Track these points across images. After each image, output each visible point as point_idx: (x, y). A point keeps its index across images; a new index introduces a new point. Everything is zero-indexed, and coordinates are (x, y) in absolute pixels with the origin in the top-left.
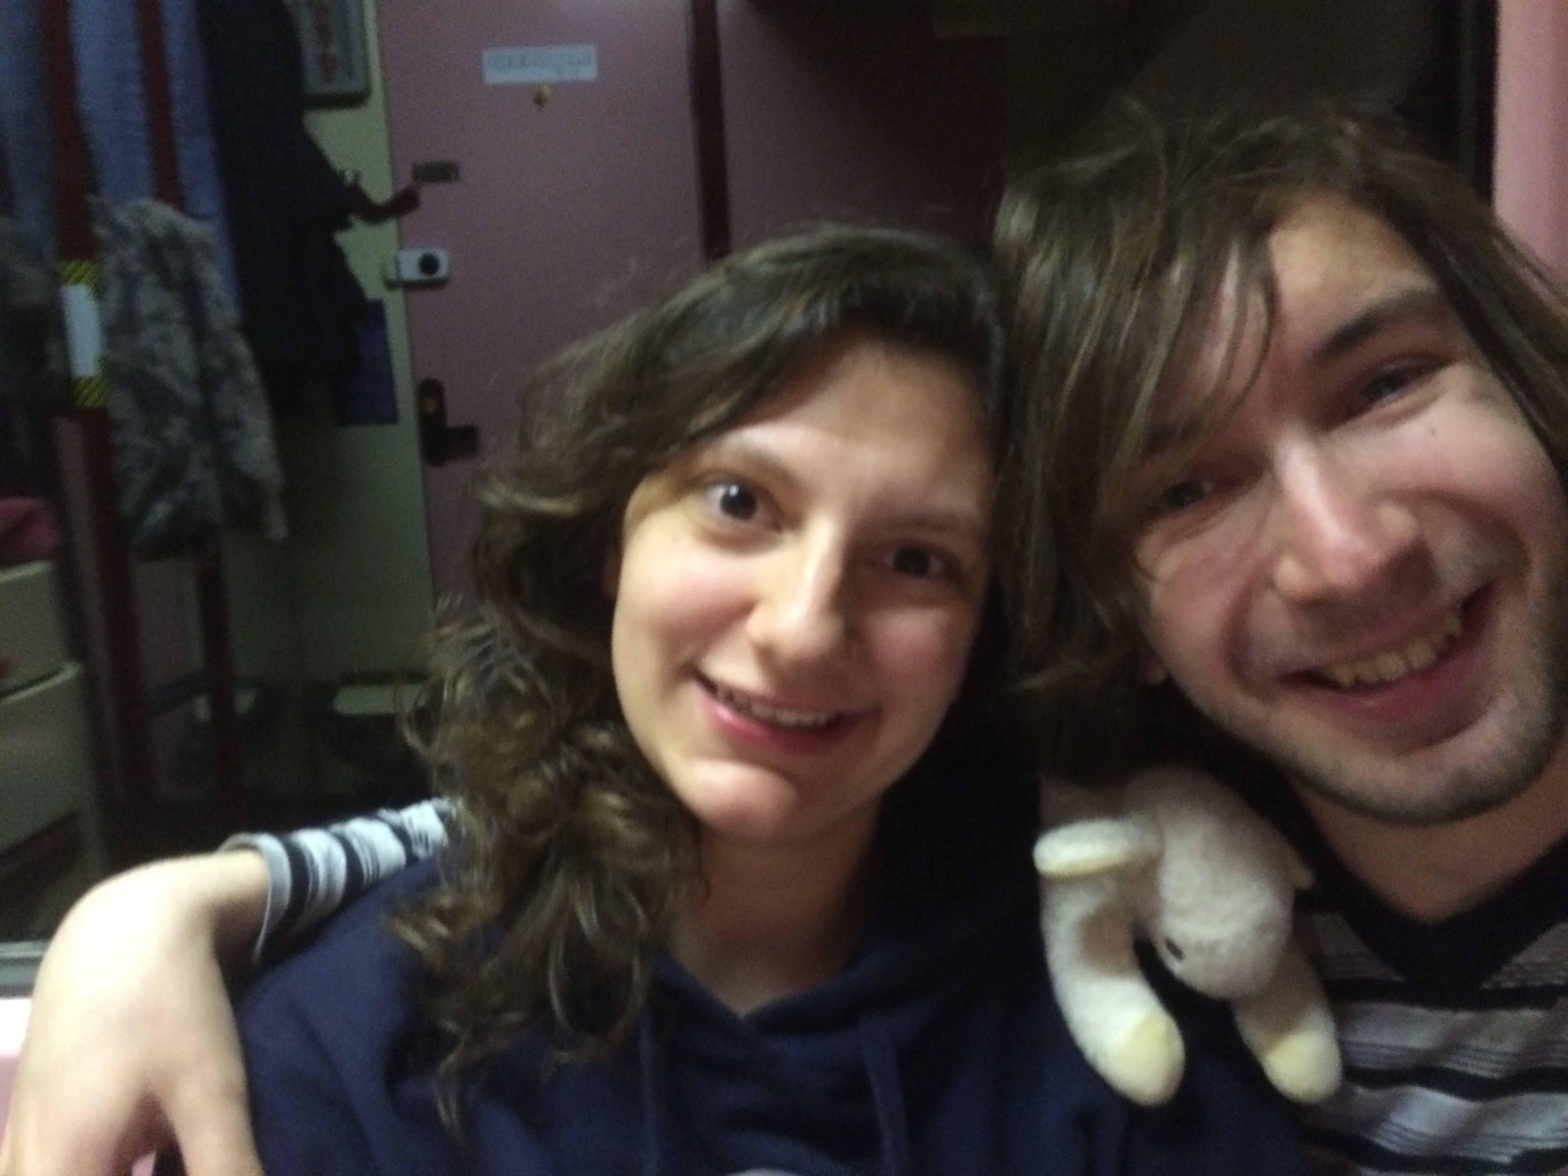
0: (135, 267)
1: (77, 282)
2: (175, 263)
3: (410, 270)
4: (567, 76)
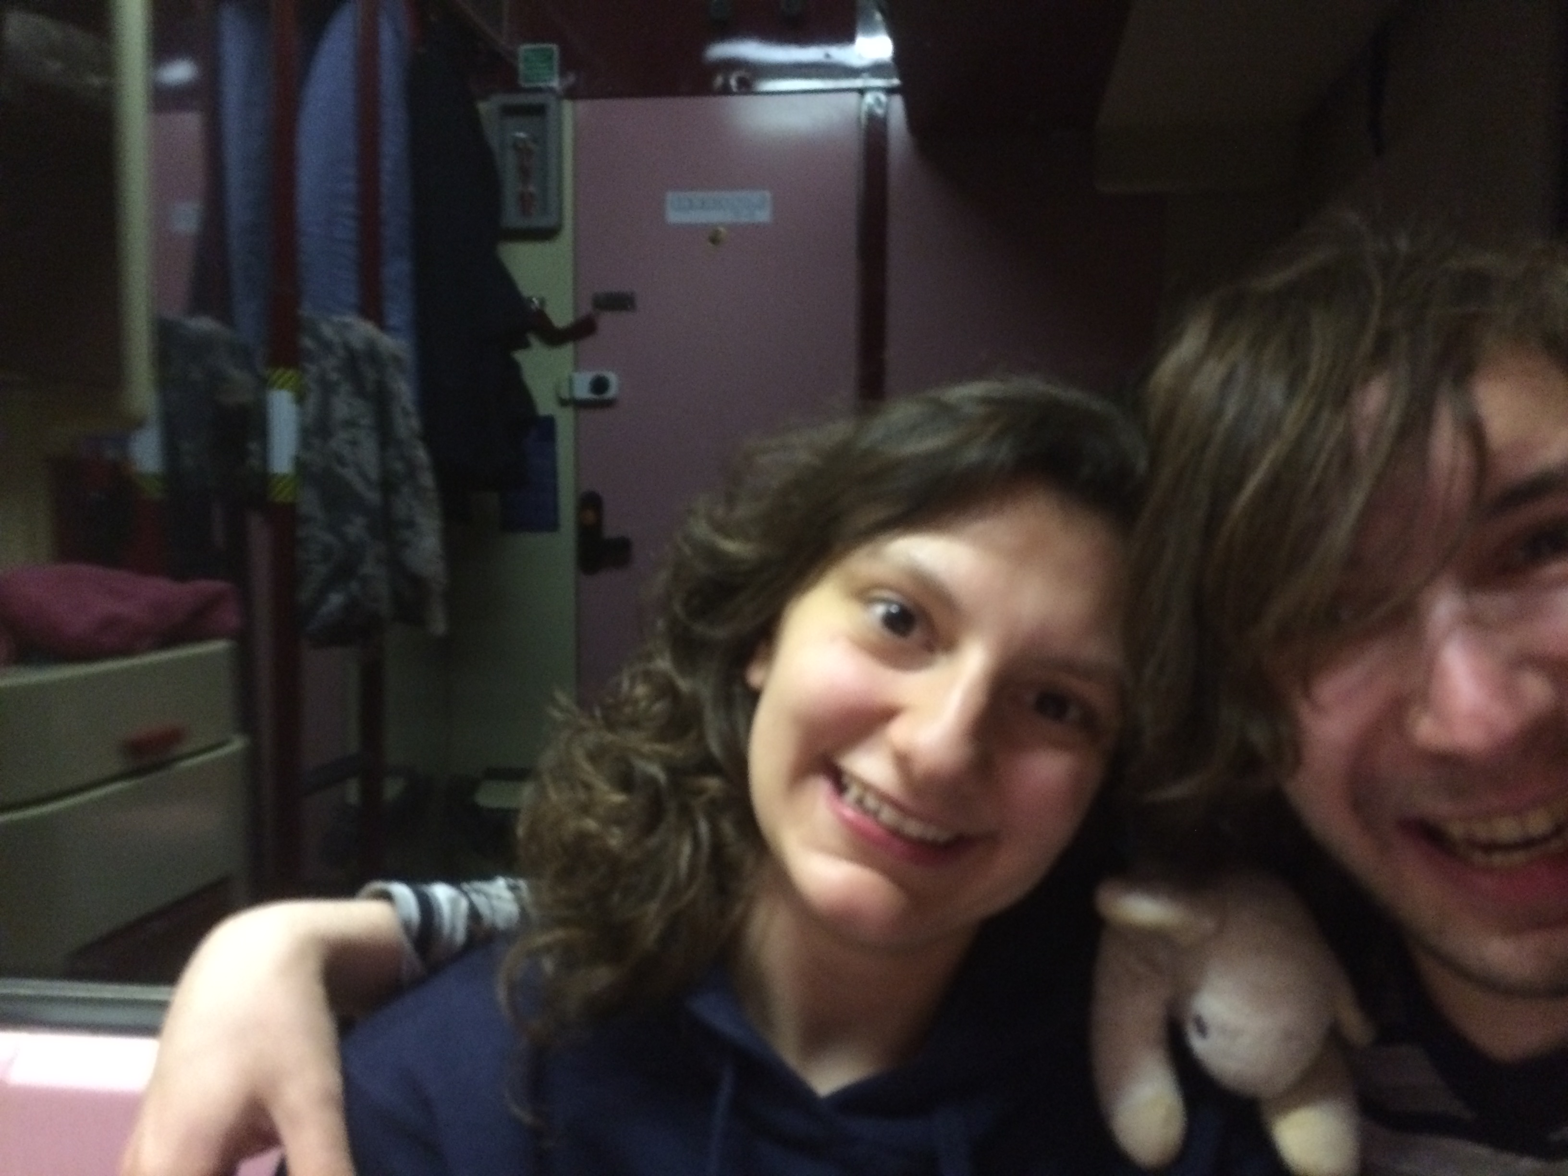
0: (334, 376)
1: (282, 387)
2: (370, 375)
3: (583, 391)
4: (744, 218)
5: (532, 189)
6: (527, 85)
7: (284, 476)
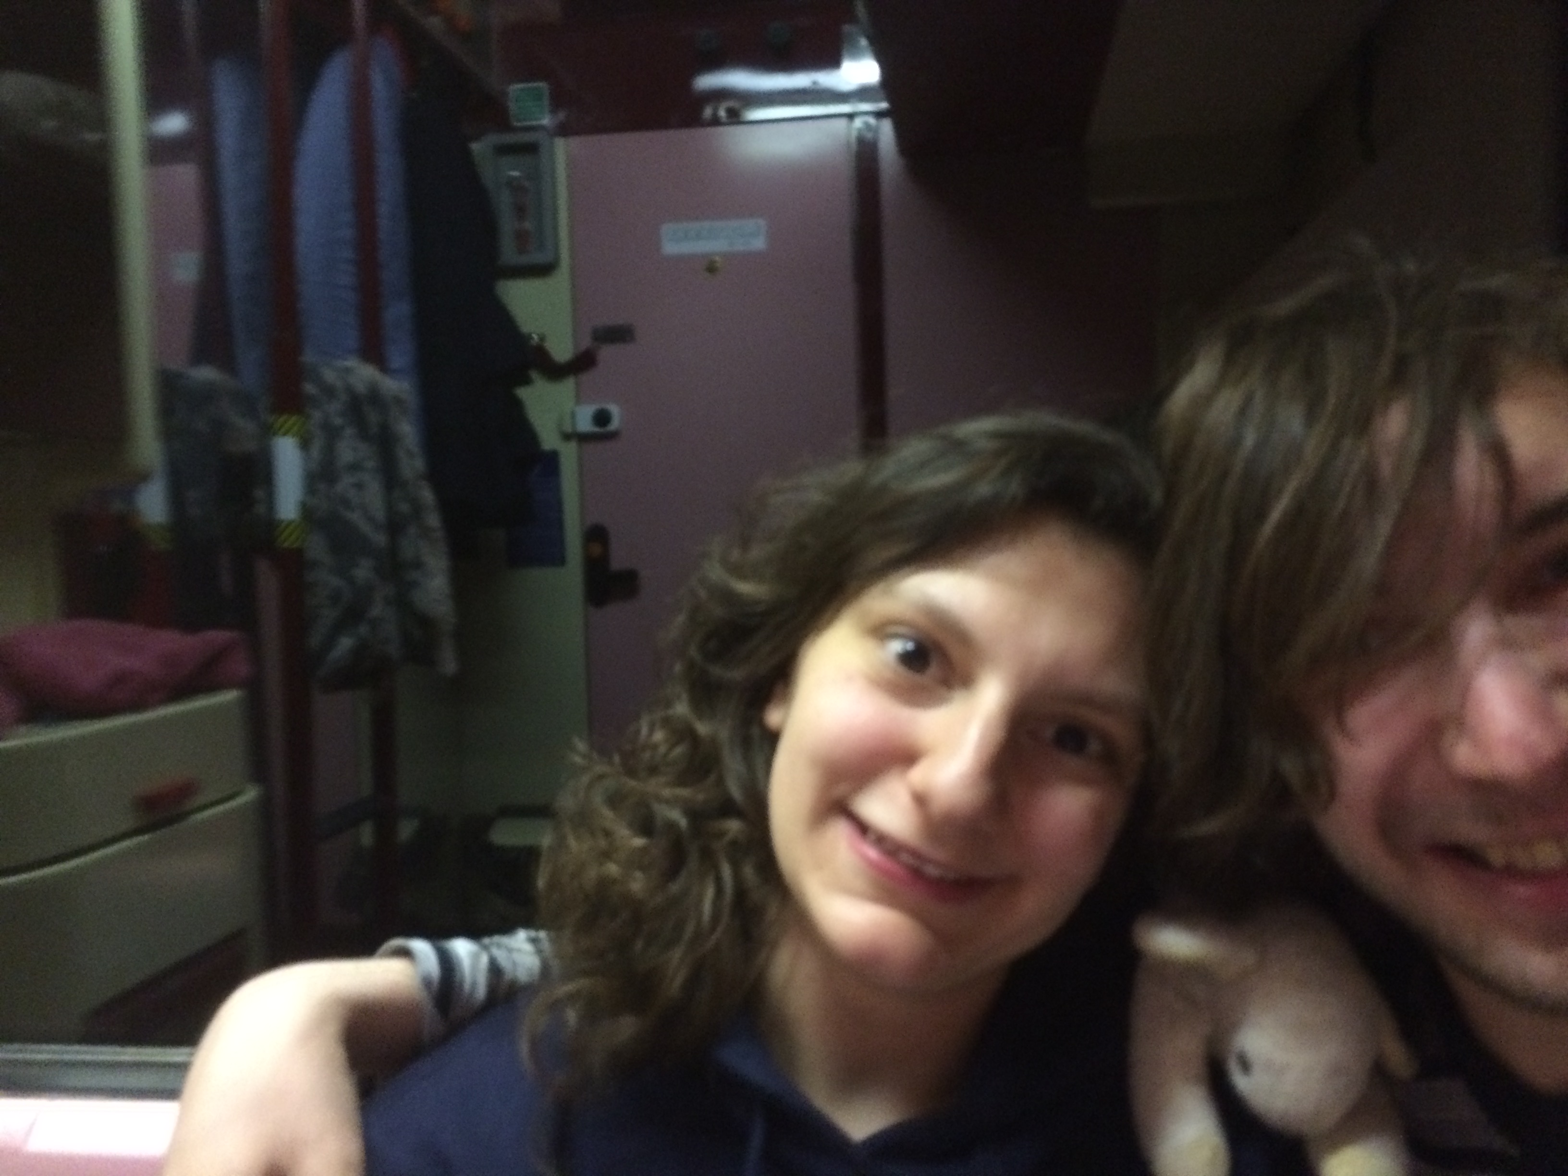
0: (338, 421)
1: (285, 434)
2: (373, 418)
3: (585, 423)
4: (740, 246)
5: (528, 225)
6: (519, 124)
7: (290, 523)
